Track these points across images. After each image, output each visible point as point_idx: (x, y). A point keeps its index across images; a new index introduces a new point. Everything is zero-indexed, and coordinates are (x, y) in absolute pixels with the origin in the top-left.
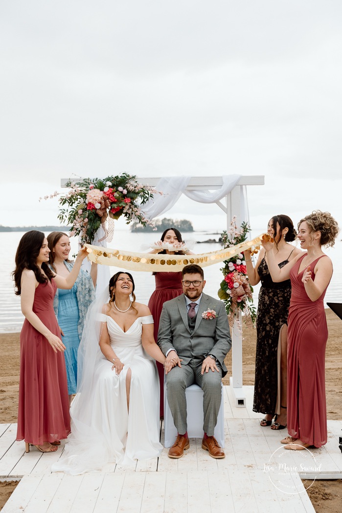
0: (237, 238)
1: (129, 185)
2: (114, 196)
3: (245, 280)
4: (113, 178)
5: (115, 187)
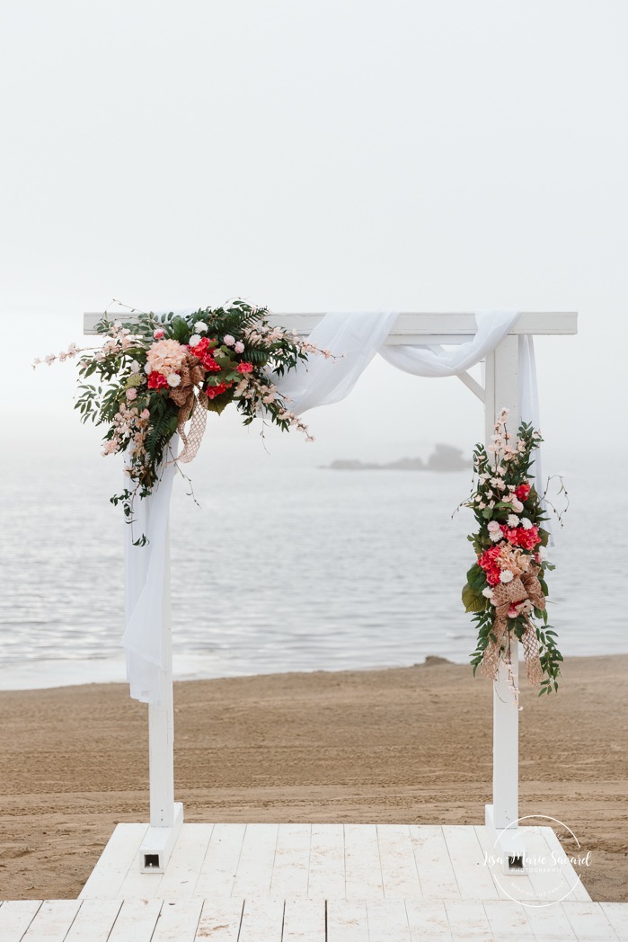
0: (510, 462)
1: (250, 330)
2: (212, 357)
3: (528, 564)
4: (210, 312)
5: (217, 336)
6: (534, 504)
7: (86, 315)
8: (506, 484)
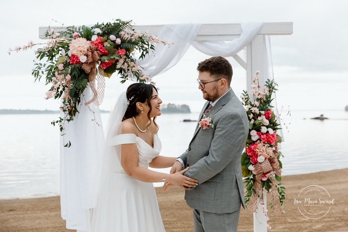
0: (261, 99)
1: (124, 33)
2: (104, 46)
3: (272, 152)
4: (103, 25)
5: (106, 36)
6: (274, 121)
7: (40, 28)
8: (259, 110)
